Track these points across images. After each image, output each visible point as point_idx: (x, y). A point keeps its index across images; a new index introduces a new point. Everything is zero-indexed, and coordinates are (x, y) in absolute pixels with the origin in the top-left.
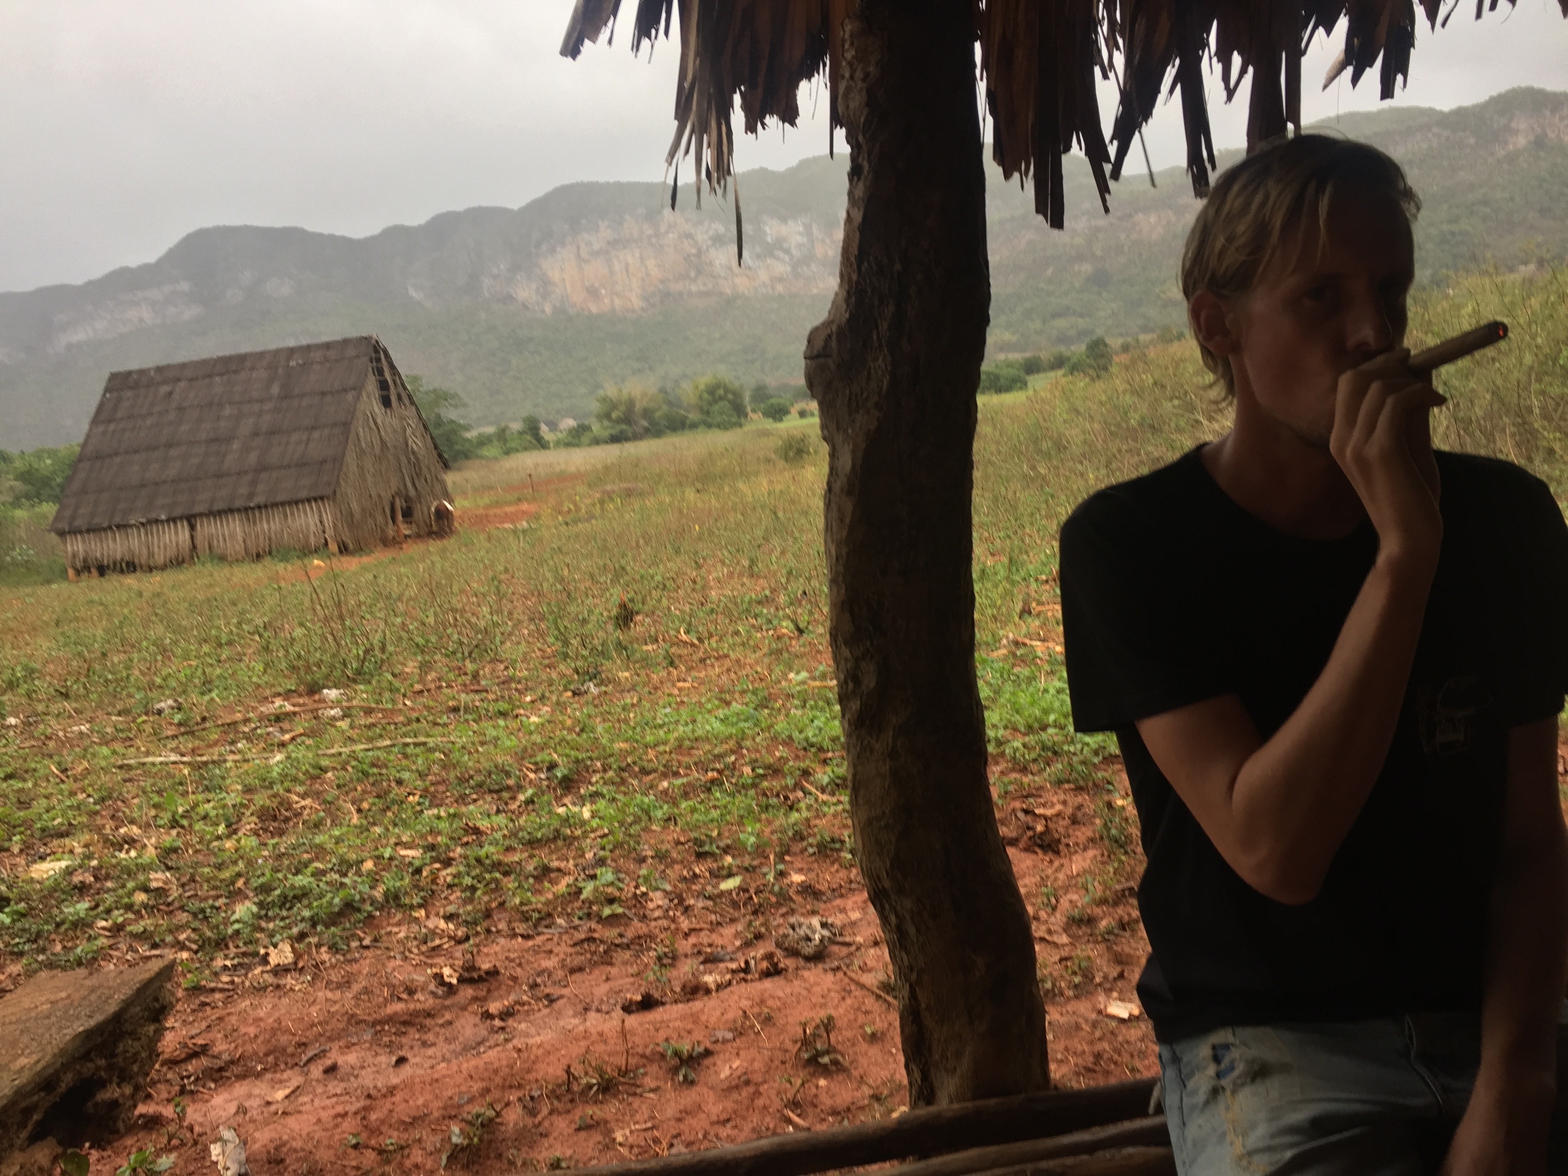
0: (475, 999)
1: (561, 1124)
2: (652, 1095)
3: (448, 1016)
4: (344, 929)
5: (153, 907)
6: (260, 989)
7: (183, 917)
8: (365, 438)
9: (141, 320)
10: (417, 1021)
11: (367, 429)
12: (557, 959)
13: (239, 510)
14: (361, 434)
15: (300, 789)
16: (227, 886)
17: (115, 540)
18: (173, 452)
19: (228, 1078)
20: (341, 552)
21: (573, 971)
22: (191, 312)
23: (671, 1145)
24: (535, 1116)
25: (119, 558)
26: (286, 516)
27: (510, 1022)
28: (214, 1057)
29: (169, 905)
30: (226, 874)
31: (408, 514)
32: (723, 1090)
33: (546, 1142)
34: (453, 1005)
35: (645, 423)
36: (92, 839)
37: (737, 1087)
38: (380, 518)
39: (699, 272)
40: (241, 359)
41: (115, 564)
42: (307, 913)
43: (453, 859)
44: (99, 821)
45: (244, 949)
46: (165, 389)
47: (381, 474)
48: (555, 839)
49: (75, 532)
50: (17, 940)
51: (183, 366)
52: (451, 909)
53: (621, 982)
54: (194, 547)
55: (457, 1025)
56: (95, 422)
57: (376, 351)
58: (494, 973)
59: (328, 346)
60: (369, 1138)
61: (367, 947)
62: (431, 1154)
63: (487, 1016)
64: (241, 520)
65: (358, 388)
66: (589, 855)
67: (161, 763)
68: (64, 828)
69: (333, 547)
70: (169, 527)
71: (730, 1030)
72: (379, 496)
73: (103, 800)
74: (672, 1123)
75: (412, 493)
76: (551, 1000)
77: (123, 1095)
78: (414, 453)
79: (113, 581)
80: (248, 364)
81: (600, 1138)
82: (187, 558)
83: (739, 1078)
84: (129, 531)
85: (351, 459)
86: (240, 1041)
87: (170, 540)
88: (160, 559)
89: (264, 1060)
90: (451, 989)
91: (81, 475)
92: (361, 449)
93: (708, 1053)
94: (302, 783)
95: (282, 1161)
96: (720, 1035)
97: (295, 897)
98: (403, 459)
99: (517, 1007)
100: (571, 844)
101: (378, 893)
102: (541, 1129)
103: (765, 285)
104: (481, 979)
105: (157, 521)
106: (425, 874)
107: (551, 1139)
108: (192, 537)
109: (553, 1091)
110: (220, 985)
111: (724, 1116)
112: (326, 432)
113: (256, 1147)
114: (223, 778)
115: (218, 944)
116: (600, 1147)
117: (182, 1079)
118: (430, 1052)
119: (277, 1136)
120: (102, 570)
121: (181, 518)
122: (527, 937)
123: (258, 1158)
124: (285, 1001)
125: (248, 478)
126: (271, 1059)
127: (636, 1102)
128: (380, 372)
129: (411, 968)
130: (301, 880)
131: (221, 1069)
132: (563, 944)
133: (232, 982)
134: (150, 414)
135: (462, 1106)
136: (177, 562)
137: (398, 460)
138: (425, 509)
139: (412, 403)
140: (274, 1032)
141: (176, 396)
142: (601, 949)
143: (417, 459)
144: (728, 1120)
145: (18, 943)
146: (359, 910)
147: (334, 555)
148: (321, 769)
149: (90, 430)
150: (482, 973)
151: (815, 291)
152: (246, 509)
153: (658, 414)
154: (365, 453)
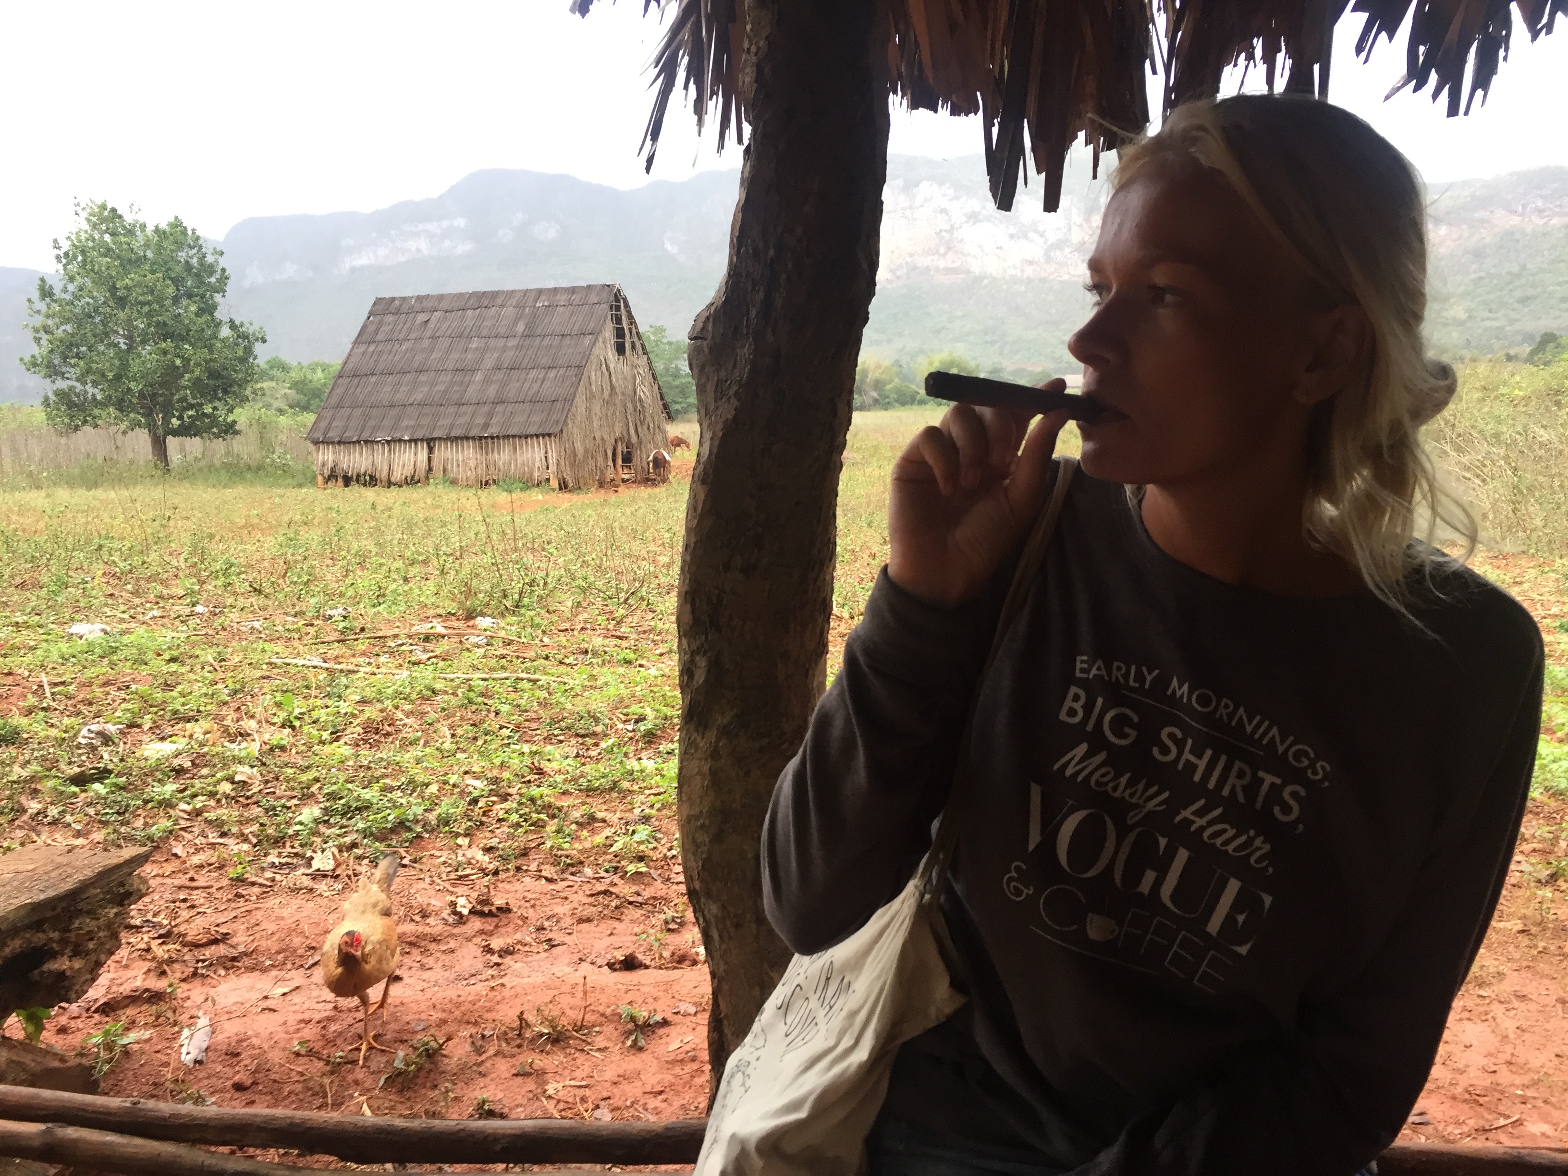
0: (482, 932)
1: (503, 1067)
2: (597, 1054)
3: (452, 944)
4: (389, 846)
5: (233, 798)
6: (296, 890)
7: (256, 811)
8: (596, 382)
9: (419, 251)
10: (423, 943)
11: (599, 374)
12: (569, 907)
13: (473, 438)
14: (593, 378)
15: (408, 707)
16: (302, 788)
17: (361, 454)
18: (423, 378)
19: (239, 968)
20: (561, 489)
21: (581, 921)
22: (464, 247)
23: (597, 1107)
24: (480, 1055)
25: (362, 472)
26: (515, 449)
27: (508, 960)
28: (233, 947)
29: (248, 798)
30: (305, 778)
31: (627, 459)
32: (667, 1062)
33: (482, 1082)
34: (460, 935)
35: (875, 394)
36: (212, 727)
37: (682, 1061)
38: (600, 460)
39: (949, 249)
40: (495, 295)
41: (358, 476)
42: (361, 825)
43: (511, 795)
44: (224, 711)
45: (298, 850)
46: (421, 318)
47: (607, 419)
48: (612, 789)
49: (327, 442)
50: (107, 810)
51: (441, 297)
52: (494, 842)
53: (624, 939)
54: (430, 469)
55: (458, 953)
56: (356, 342)
57: (617, 300)
58: (505, 910)
59: (573, 290)
60: (323, 1048)
61: (404, 866)
62: (373, 1073)
63: (488, 950)
64: (475, 448)
65: (595, 333)
66: (637, 811)
67: (303, 666)
68: (191, 713)
69: (554, 483)
70: (410, 448)
71: (695, 1004)
72: (603, 439)
73: (236, 692)
74: (608, 1084)
75: (634, 439)
76: (551, 944)
77: (71, 968)
78: (641, 400)
79: (355, 490)
80: (499, 301)
81: (532, 1087)
82: (423, 479)
83: (687, 1052)
84: (376, 447)
85: (580, 401)
86: (257, 936)
87: (409, 460)
88: (397, 476)
89: (274, 957)
90: (461, 919)
91: (339, 391)
92: (591, 393)
93: (665, 1023)
94: (412, 702)
95: (238, 1054)
96: (683, 1007)
97: (357, 809)
98: (630, 406)
99: (519, 947)
100: (624, 797)
101: (432, 817)
102: (482, 1069)
103: (1014, 267)
104: (490, 914)
105: (400, 441)
106: (480, 804)
107: (489, 1078)
108: (429, 459)
109: (506, 1033)
110: (260, 881)
111: (659, 1088)
112: (562, 371)
113: (221, 1037)
114: (347, 687)
115: (276, 842)
116: (530, 1095)
117: (198, 961)
118: (426, 975)
119: (243, 1031)
120: (347, 481)
121: (422, 440)
122: (549, 880)
123: (219, 1048)
124: (311, 904)
125: (486, 408)
126: (280, 957)
127: (581, 1058)
128: (618, 320)
129: (434, 892)
130: (367, 794)
131: (234, 959)
132: (581, 893)
133: (273, 880)
134: (406, 339)
135: (417, 1032)
136: (411, 481)
137: (625, 406)
138: (644, 456)
139: (645, 353)
140: (290, 932)
141: (431, 325)
142: (613, 904)
143: (643, 406)
144: (661, 1092)
145: (107, 814)
146: (409, 829)
147: (554, 490)
148: (434, 692)
149: (352, 349)
150: (493, 909)
151: (1066, 277)
152: (481, 438)
153: (889, 387)
154: (594, 397)
